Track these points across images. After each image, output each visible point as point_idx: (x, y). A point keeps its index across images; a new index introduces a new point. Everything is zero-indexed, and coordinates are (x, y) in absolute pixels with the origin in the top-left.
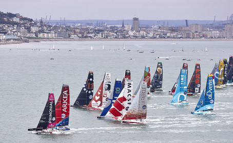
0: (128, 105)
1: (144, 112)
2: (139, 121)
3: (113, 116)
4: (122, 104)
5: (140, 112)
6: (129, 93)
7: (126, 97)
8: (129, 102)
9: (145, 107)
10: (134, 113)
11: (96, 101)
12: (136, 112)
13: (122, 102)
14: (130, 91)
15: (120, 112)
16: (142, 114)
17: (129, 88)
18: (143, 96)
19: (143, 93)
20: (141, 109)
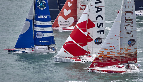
0: (99, 35)
1: (132, 51)
2: (123, 68)
4: (86, 34)
5: (123, 51)
8: (100, 29)
9: (132, 42)
10: (112, 55)
12: (116, 52)
13: (85, 31)
14: (99, 10)
15: (84, 48)
16: (129, 54)
19: (127, 16)
20: (126, 46)
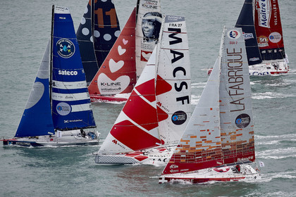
0: (180, 107)
1: (245, 137)
2: (228, 173)
3: (128, 150)
4: (154, 104)
5: (228, 139)
6: (178, 64)
7: (167, 76)
8: (180, 94)
9: (243, 120)
10: (205, 147)
11: (114, 76)
12: (214, 141)
13: (152, 99)
14: (178, 56)
15: (152, 132)
16: (239, 145)
17: (174, 47)
18: (232, 78)
19: (231, 69)
20: (232, 128)
